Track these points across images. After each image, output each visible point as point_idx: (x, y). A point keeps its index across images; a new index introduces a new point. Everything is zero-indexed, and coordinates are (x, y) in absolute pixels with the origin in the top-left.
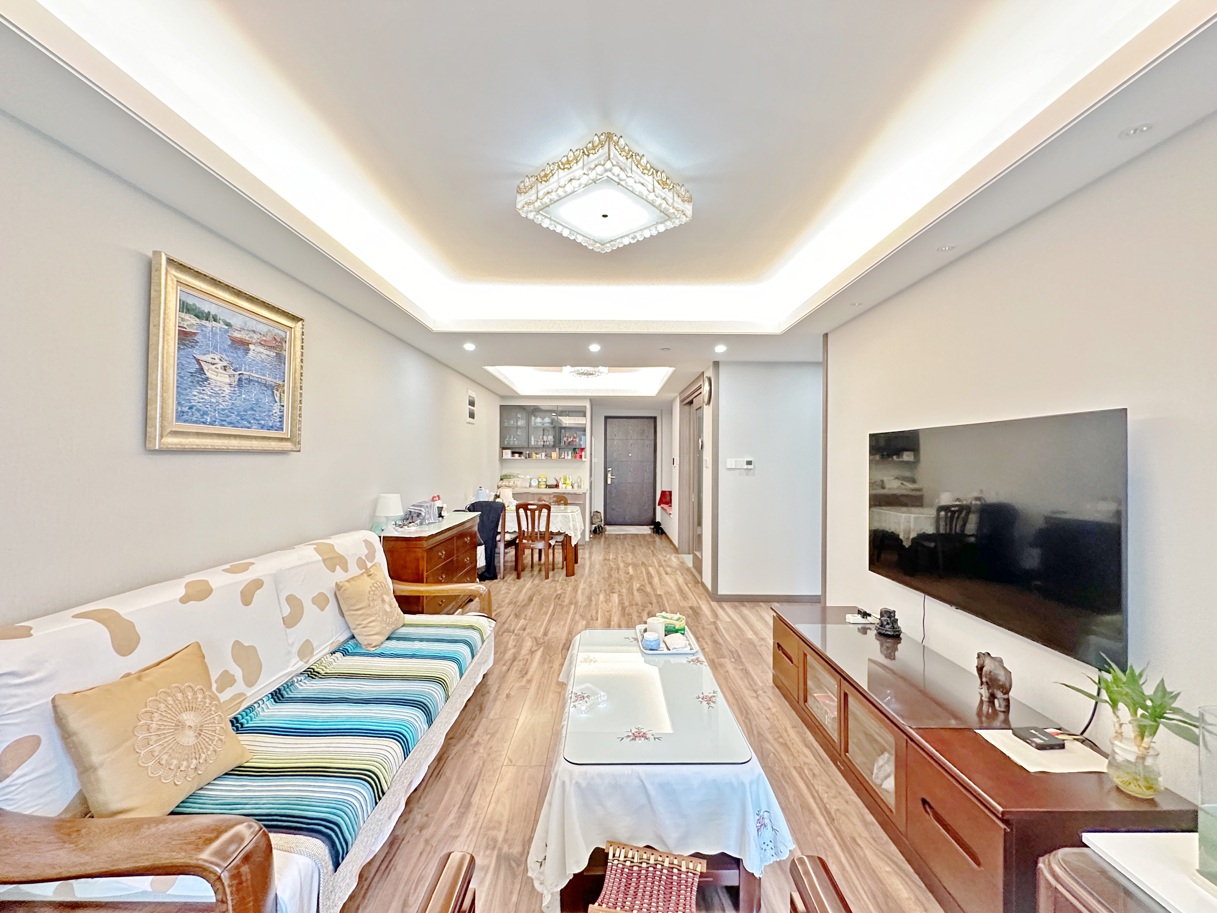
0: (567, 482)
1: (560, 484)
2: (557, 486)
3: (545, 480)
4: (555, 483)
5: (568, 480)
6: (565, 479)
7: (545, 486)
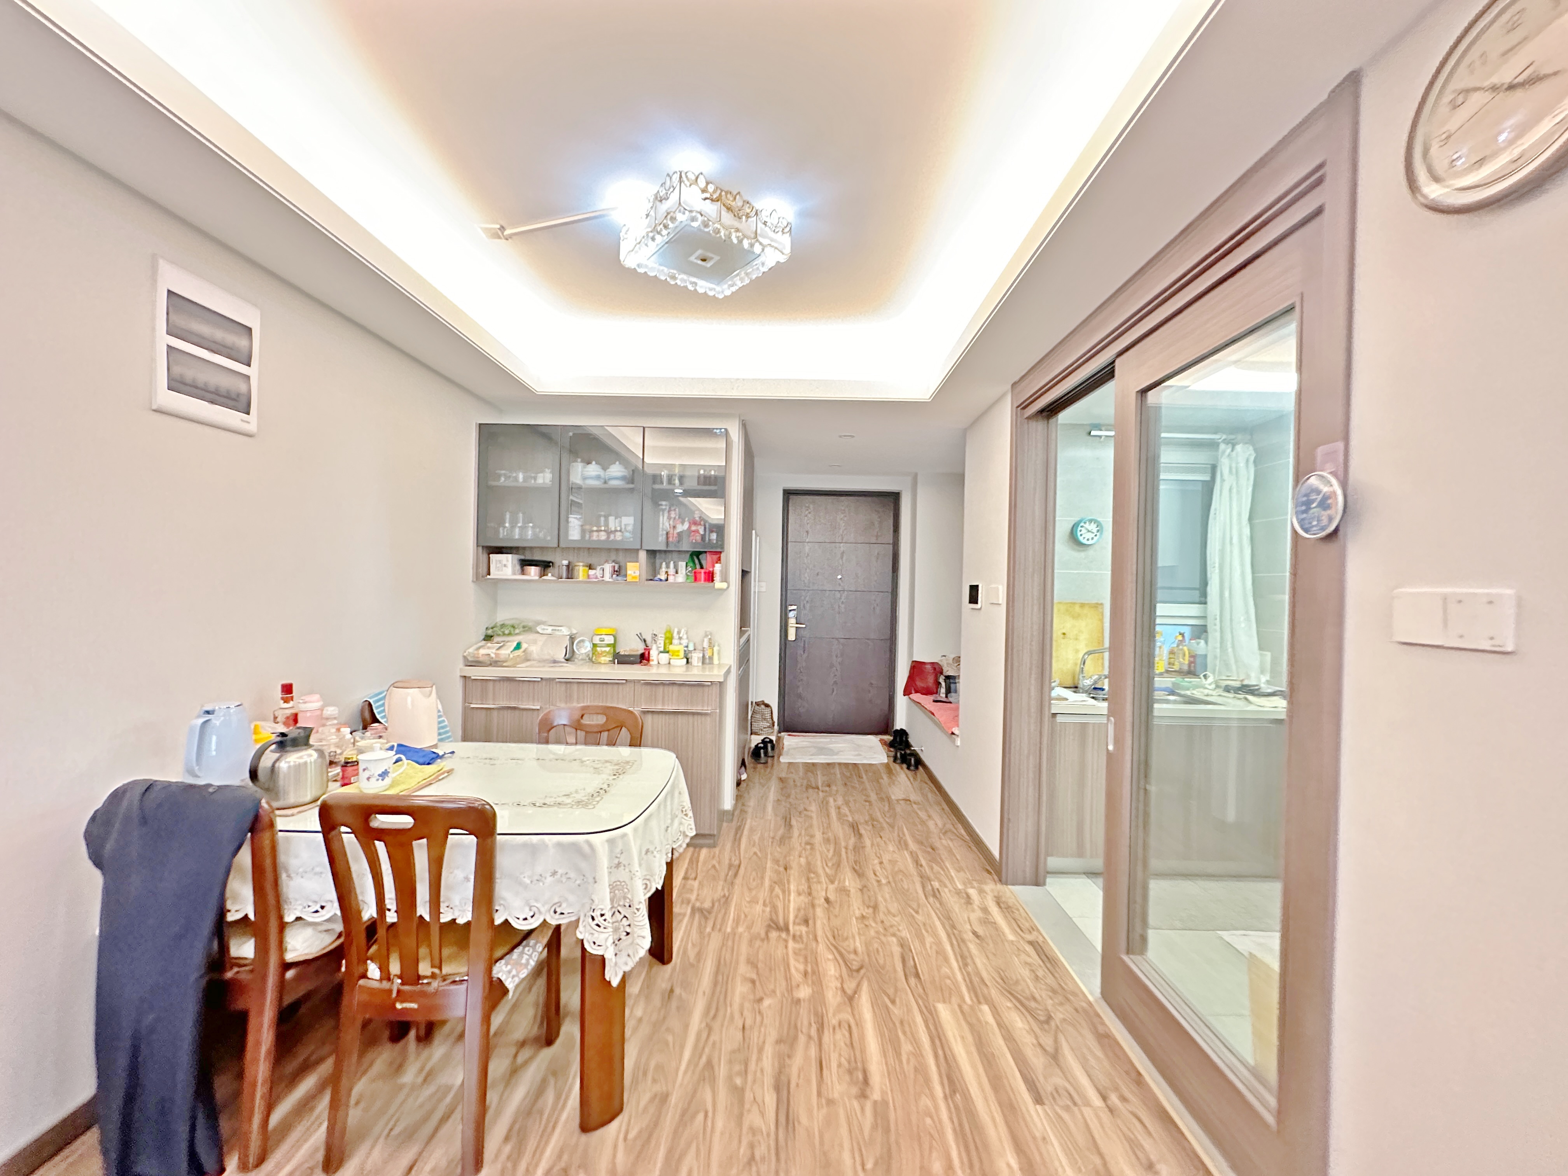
0: (671, 648)
1: (654, 654)
2: (644, 658)
3: (610, 640)
4: (640, 649)
5: (676, 641)
6: (669, 640)
7: (609, 658)
